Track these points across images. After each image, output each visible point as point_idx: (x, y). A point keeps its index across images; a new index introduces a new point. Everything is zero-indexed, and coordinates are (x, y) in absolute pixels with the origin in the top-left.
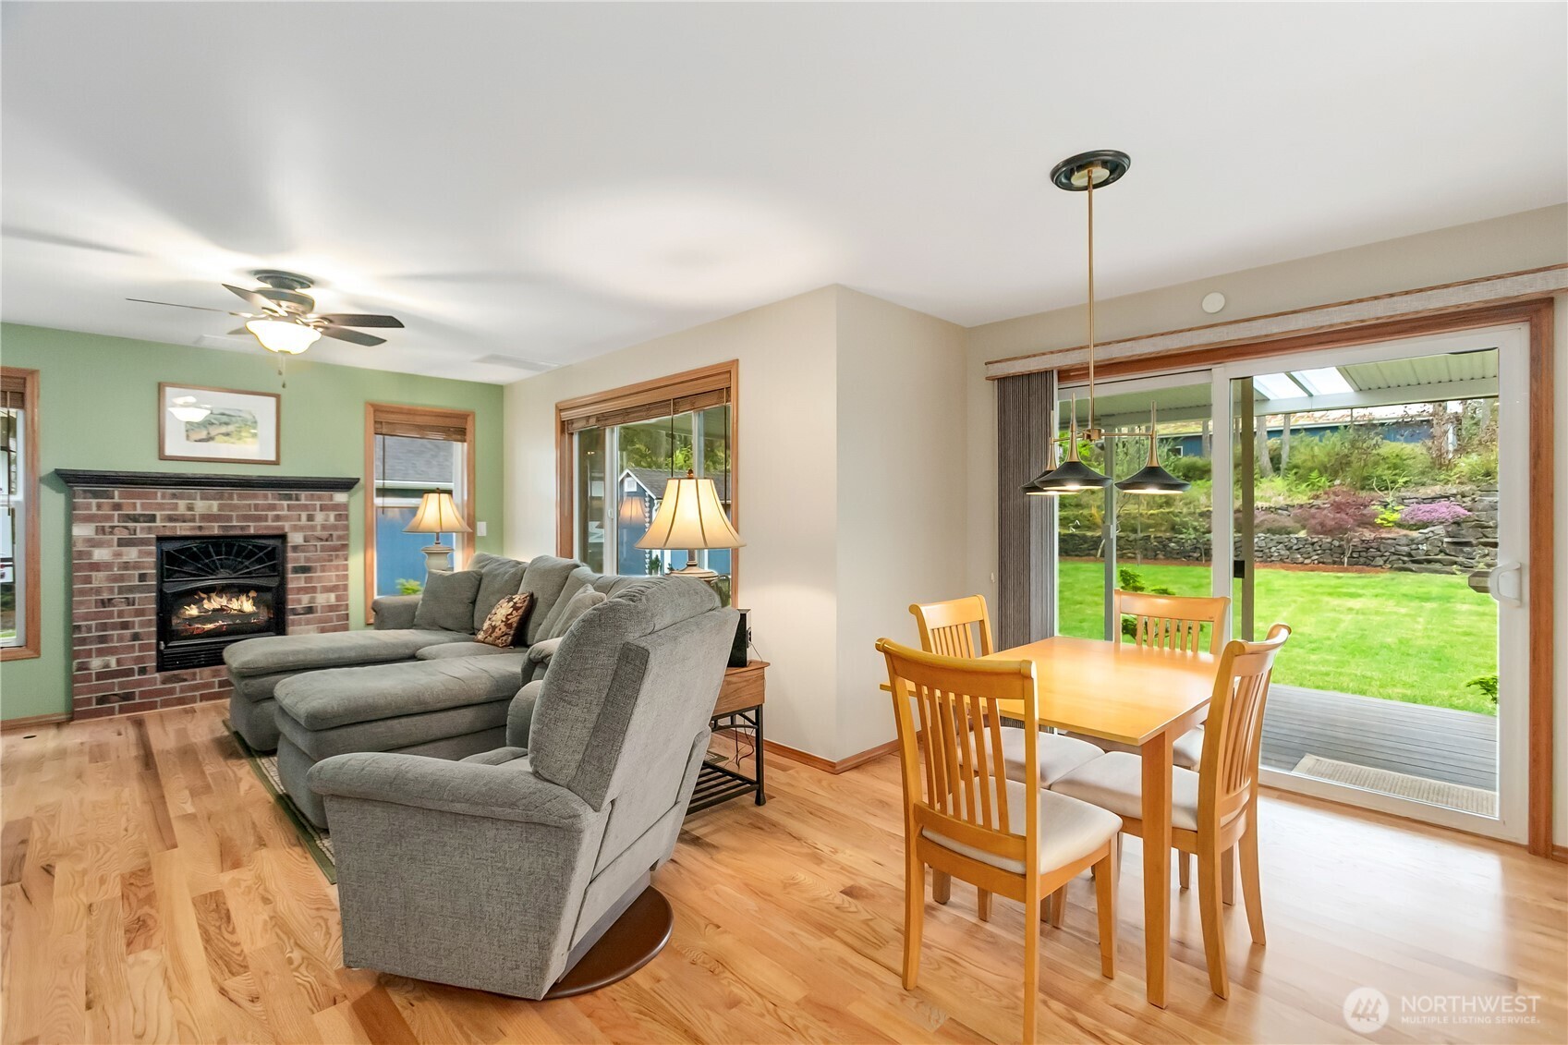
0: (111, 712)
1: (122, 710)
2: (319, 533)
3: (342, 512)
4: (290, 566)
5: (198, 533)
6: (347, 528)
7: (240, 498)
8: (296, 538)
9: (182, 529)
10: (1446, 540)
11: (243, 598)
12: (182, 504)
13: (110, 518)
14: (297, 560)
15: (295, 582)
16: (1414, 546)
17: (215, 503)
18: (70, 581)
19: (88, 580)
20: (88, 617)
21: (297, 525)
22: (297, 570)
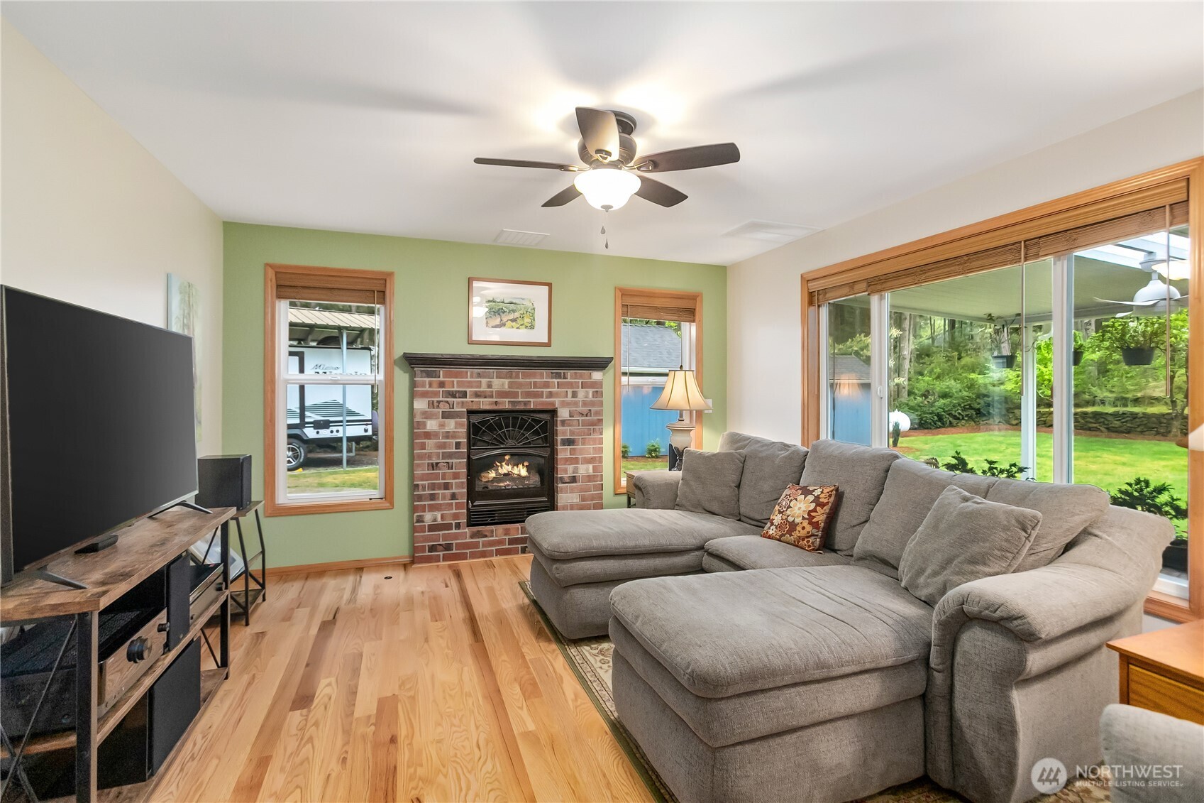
0: (437, 559)
1: (445, 558)
2: (580, 409)
3: (597, 387)
4: (559, 438)
5: (495, 408)
6: (601, 404)
7: (524, 376)
8: (563, 413)
9: (485, 404)
11: (521, 465)
12: (484, 381)
13: (436, 394)
14: (564, 433)
15: (563, 453)
17: (506, 381)
18: (412, 447)
19: (423, 446)
20: (423, 478)
21: (564, 401)
22: (565, 442)
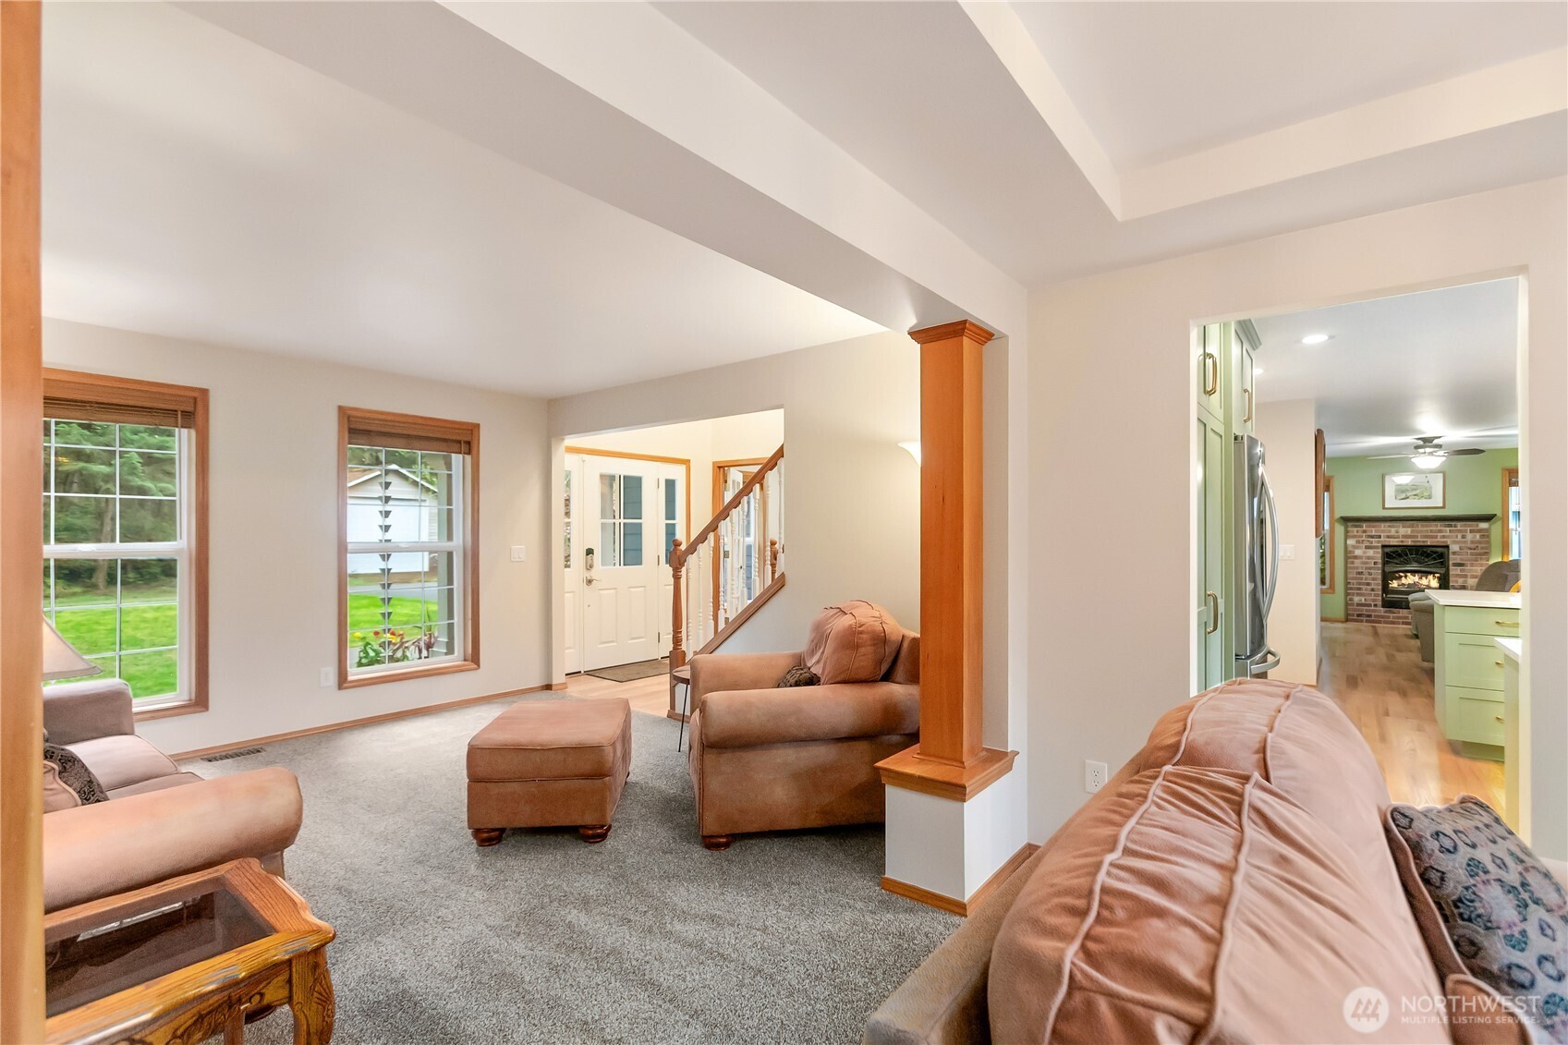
0: (1362, 621)
1: (1367, 621)
2: (1469, 545)
3: (1486, 533)
4: (1451, 563)
5: (1401, 544)
6: (1489, 542)
7: (1423, 526)
8: (1454, 548)
9: (1394, 542)
11: (1430, 576)
12: (1393, 530)
13: (1361, 536)
14: (1456, 559)
15: (1453, 571)
17: (1409, 530)
18: (1346, 563)
19: (1353, 563)
20: (1353, 579)
21: (1455, 541)
22: (1455, 565)
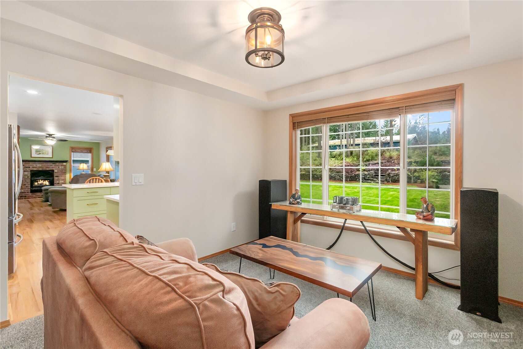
1: (24, 198)
2: (60, 170)
3: (65, 166)
4: (55, 176)
5: (38, 170)
6: (66, 169)
7: (46, 164)
8: (56, 171)
9: (35, 169)
10: (374, 174)
11: (46, 181)
12: (35, 165)
14: (56, 175)
15: (55, 178)
16: (365, 176)
17: (41, 165)
21: (56, 169)
22: (56, 176)
